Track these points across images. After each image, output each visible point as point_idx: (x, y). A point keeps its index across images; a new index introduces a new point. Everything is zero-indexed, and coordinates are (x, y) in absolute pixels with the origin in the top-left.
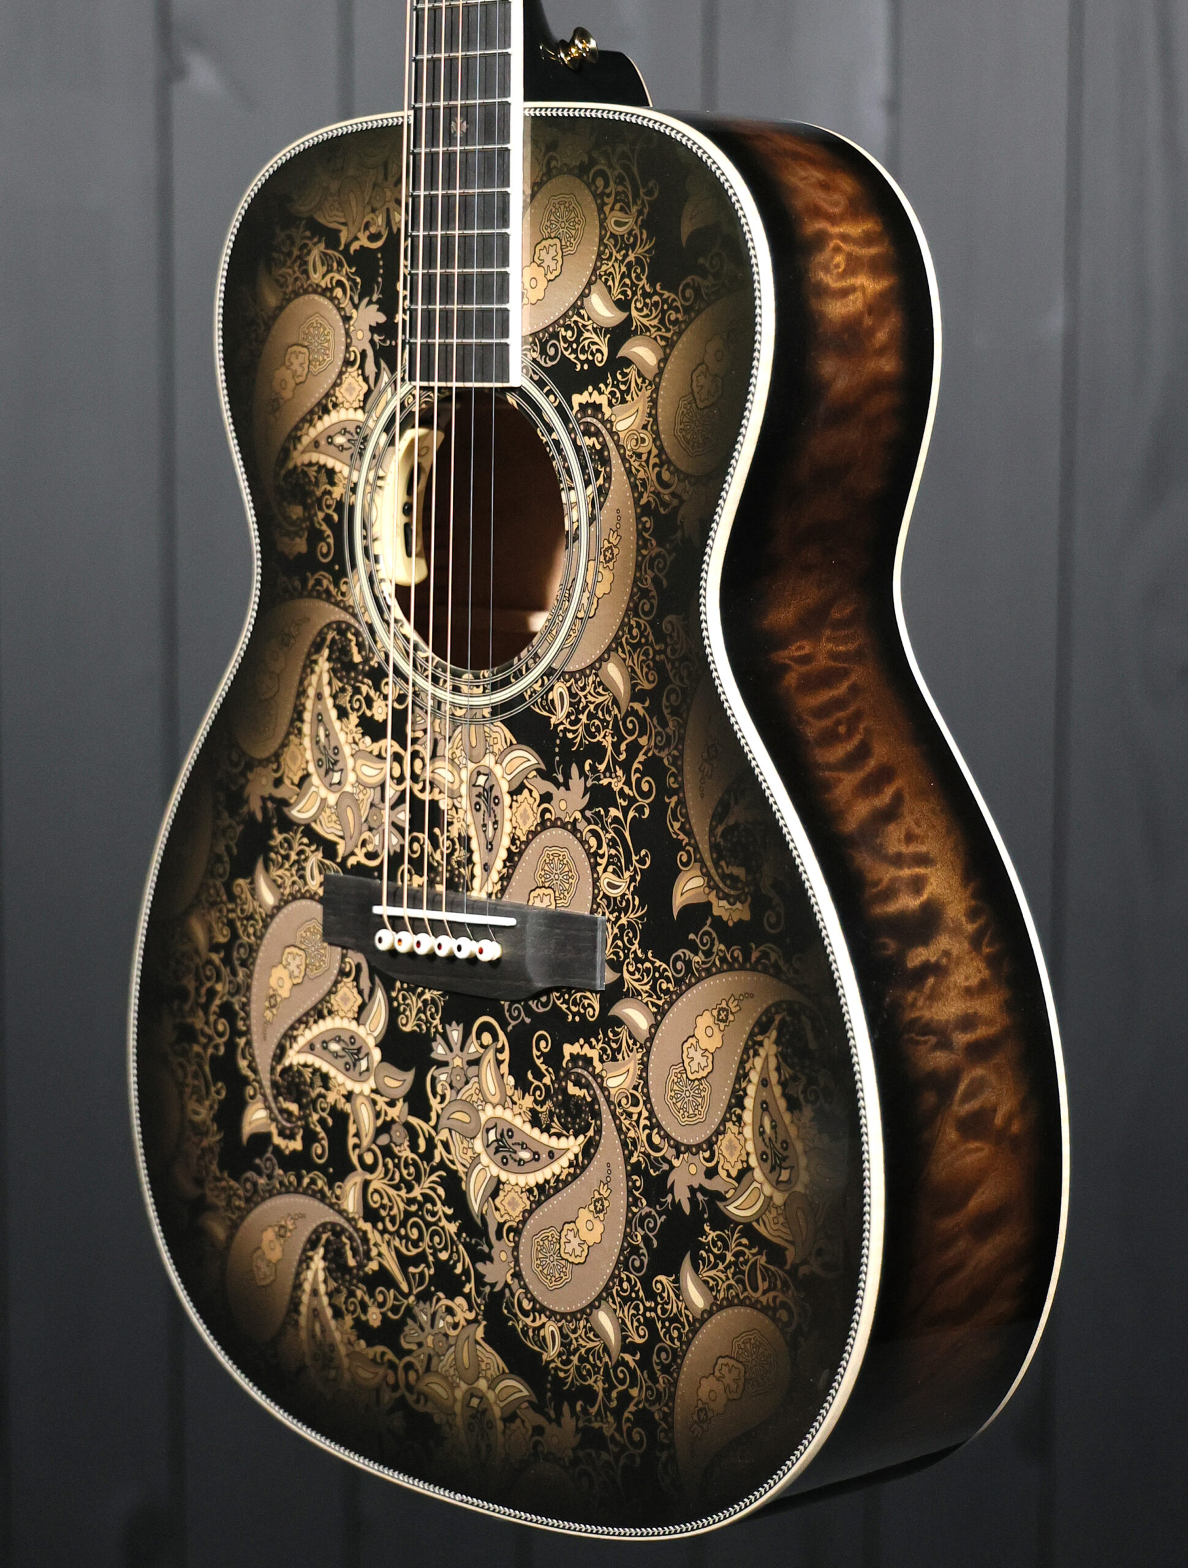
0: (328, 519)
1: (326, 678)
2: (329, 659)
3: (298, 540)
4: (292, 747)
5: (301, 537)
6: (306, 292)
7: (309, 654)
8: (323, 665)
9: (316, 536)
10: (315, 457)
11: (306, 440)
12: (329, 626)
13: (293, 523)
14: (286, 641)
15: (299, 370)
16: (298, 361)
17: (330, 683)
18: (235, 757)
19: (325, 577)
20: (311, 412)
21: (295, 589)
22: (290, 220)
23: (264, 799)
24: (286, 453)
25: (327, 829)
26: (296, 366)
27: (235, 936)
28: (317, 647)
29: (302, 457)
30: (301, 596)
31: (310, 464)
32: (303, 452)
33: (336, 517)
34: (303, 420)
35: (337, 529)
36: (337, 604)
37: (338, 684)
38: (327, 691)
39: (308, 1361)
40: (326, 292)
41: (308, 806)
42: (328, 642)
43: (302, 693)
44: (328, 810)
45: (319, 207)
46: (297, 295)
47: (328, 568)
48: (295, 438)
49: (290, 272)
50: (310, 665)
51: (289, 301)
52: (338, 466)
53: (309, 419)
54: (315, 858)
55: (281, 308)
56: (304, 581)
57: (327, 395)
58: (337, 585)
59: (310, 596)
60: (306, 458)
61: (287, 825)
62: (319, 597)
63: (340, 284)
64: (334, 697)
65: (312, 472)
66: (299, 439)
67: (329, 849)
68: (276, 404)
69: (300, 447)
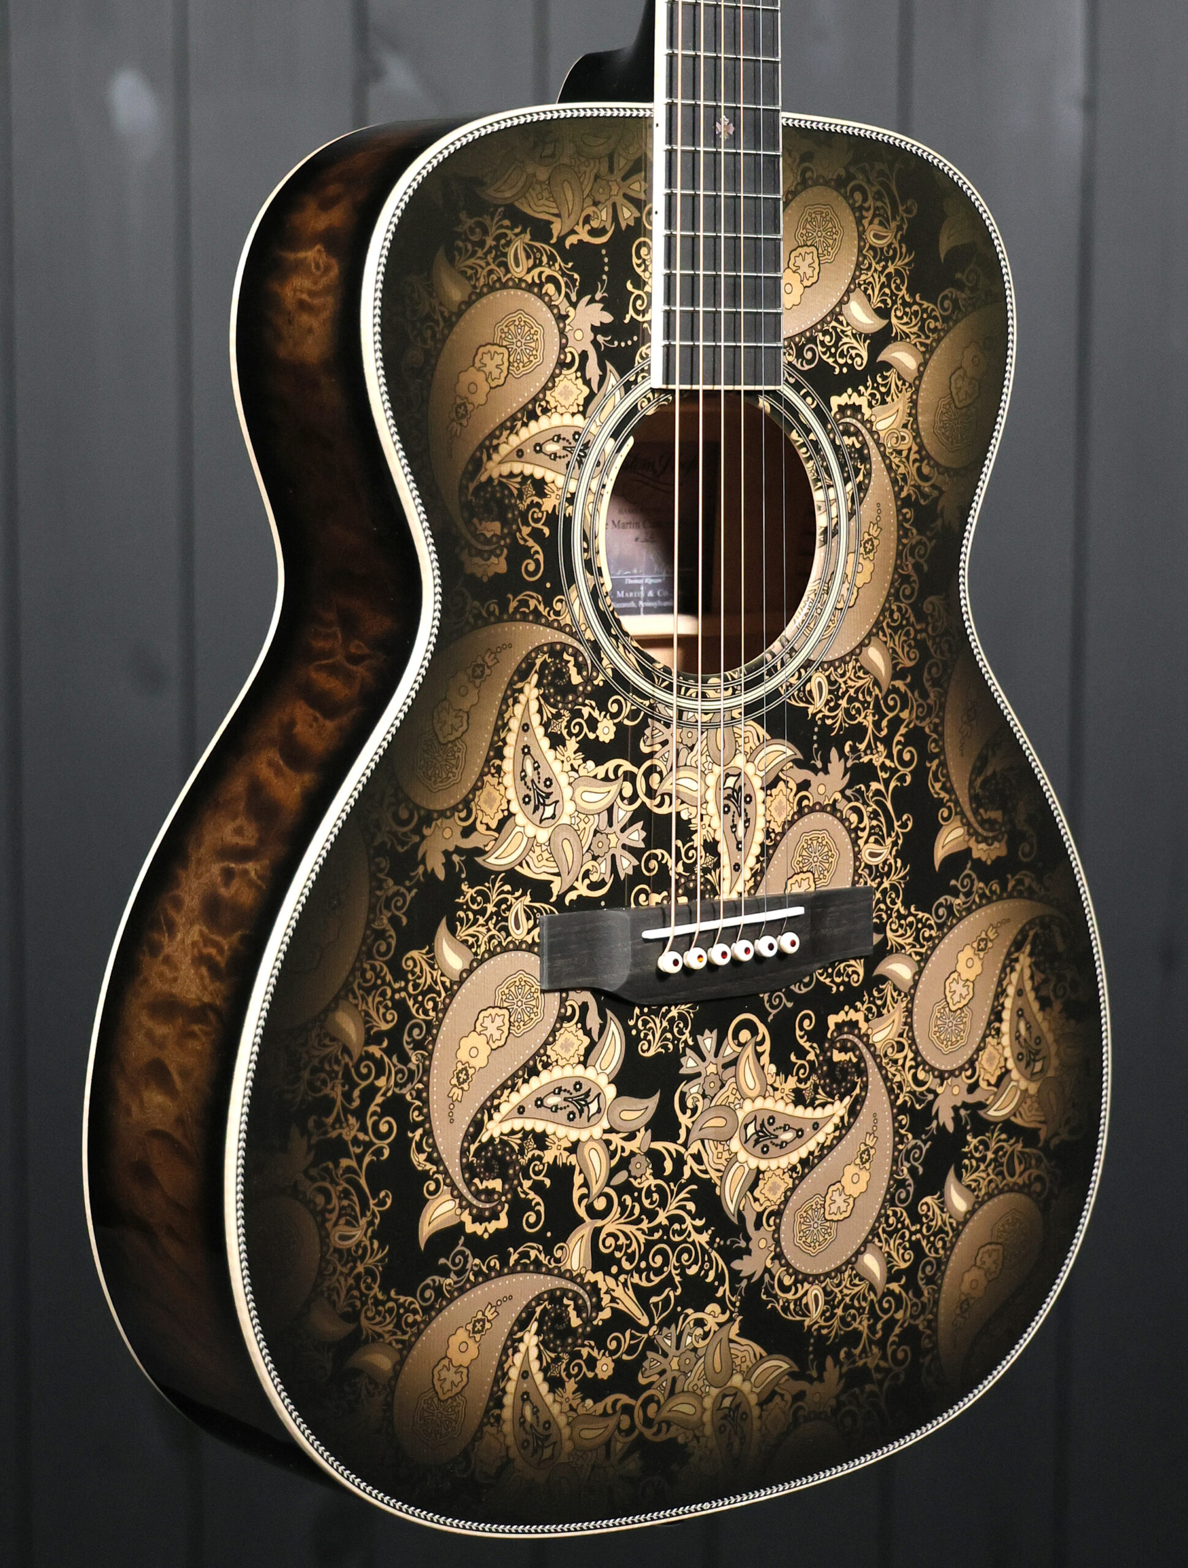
0: (536, 534)
1: (534, 706)
2: (538, 685)
3: (494, 560)
4: (488, 788)
5: (498, 556)
6: (505, 286)
7: (511, 683)
8: (531, 692)
9: (518, 554)
10: (517, 468)
11: (504, 449)
12: (538, 649)
13: (488, 541)
14: (479, 673)
15: (496, 373)
16: (494, 362)
17: (540, 711)
18: (404, 814)
19: (532, 597)
20: (513, 418)
21: (492, 613)
22: (480, 207)
23: (447, 854)
24: (477, 465)
25: (537, 870)
26: (491, 366)
27: (404, 1014)
28: (523, 674)
29: (496, 468)
30: (500, 620)
31: (511, 475)
32: (500, 463)
33: (547, 531)
34: (502, 427)
35: (548, 546)
36: (549, 625)
37: (549, 711)
38: (536, 719)
39: (514, 1452)
40: (533, 289)
41: (509, 851)
42: (537, 667)
43: (502, 726)
44: (538, 850)
45: (523, 193)
46: (492, 289)
47: (538, 587)
48: (489, 446)
49: (482, 265)
50: (512, 694)
51: (481, 295)
52: (549, 476)
53: (510, 425)
54: (520, 904)
55: (469, 303)
56: (504, 605)
57: (535, 400)
58: (548, 603)
59: (512, 619)
60: (505, 469)
61: (481, 875)
62: (524, 618)
63: (551, 279)
64: (546, 725)
65: (514, 485)
66: (496, 448)
67: (540, 890)
68: (462, 410)
69: (496, 457)
